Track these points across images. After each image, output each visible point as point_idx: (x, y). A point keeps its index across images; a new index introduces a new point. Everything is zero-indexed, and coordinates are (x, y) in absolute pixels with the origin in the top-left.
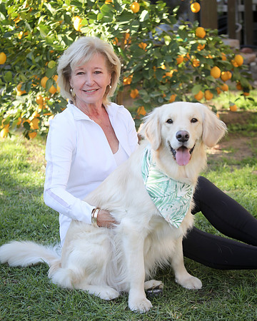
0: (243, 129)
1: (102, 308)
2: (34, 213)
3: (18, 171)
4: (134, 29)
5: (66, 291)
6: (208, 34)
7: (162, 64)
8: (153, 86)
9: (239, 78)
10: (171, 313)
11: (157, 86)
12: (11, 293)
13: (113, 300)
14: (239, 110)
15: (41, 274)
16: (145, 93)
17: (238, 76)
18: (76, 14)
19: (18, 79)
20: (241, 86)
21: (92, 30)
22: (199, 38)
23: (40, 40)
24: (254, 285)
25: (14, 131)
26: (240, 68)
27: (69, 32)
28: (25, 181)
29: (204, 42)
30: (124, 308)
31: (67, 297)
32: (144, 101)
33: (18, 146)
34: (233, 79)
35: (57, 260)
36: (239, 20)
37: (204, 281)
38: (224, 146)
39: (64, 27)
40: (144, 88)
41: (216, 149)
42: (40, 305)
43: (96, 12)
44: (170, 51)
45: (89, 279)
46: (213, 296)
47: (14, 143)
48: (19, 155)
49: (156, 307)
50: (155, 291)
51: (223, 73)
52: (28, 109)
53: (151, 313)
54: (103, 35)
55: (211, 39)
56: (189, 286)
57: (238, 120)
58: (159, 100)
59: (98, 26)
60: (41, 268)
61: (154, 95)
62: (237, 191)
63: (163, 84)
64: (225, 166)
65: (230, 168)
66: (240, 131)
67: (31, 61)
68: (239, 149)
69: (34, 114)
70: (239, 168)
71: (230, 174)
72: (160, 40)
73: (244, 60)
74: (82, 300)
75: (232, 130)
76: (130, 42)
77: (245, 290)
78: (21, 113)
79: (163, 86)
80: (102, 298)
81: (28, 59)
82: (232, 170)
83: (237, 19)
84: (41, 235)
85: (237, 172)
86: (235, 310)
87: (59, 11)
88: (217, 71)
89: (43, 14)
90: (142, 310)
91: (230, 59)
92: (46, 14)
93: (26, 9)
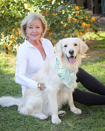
0: (95, 47)
1: (41, 123)
2: (11, 84)
3: (4, 68)
4: (50, 8)
5: (26, 116)
6: (80, 9)
7: (62, 22)
8: (58, 31)
9: (93, 26)
10: (69, 124)
11: (60, 31)
12: (3, 118)
13: (45, 119)
14: (93, 40)
15: (15, 110)
16: (55, 34)
17: (93, 25)
18: (25, 3)
19: (3, 30)
20: (94, 30)
21: (33, 9)
22: (76, 10)
23: (11, 13)
24: (103, 111)
25: (2, 51)
26: (93, 22)
27: (23, 10)
28: (7, 72)
29: (79, 12)
30: (50, 122)
31: (26, 119)
32: (55, 37)
33: (3, 57)
34: (91, 27)
35: (21, 104)
36: (92, 3)
37: (82, 110)
38: (88, 55)
39: (21, 8)
40: (55, 32)
41: (85, 56)
42: (15, 123)
43: (34, 1)
44: (65, 16)
45: (35, 111)
46: (86, 116)
47: (2, 56)
48: (4, 61)
49: (63, 122)
50: (62, 115)
51: (87, 25)
52: (7, 42)
53: (61, 124)
54: (37, 11)
55: (81, 11)
56: (76, 113)
57: (94, 44)
58: (61, 36)
59: (35, 7)
60: (15, 107)
61: (59, 35)
62: (94, 73)
63: (62, 30)
64: (89, 63)
65: (91, 63)
66: (94, 48)
67: (8, 22)
68: (94, 55)
69: (10, 44)
70: (94, 63)
71: (91, 66)
72: (60, 12)
73: (95, 19)
74: (33, 120)
75: (91, 48)
76: (48, 13)
77: (99, 113)
78: (4, 44)
79: (62, 31)
80: (40, 119)
81: (7, 21)
82: (92, 64)
83: (91, 2)
84: (14, 94)
85: (94, 65)
86: (95, 122)
87: (19, 2)
88: (84, 24)
89: (12, 3)
90: (57, 123)
91: (89, 19)
92: (13, 3)
93: (5, 1)
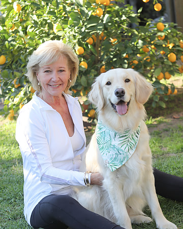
4: (99, 29)
22: (159, 31)
55: (169, 31)
59: (71, 29)
93: (17, 21)
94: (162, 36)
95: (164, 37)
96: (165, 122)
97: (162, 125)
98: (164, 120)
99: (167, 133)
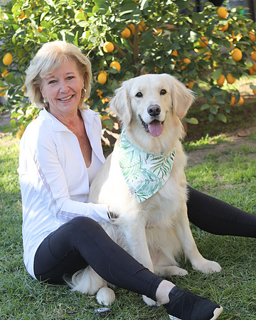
88: (237, 53)
93: (27, 7)
94: (224, 26)
95: (227, 27)
96: (226, 142)
97: (222, 146)
98: (226, 139)
99: (226, 156)
